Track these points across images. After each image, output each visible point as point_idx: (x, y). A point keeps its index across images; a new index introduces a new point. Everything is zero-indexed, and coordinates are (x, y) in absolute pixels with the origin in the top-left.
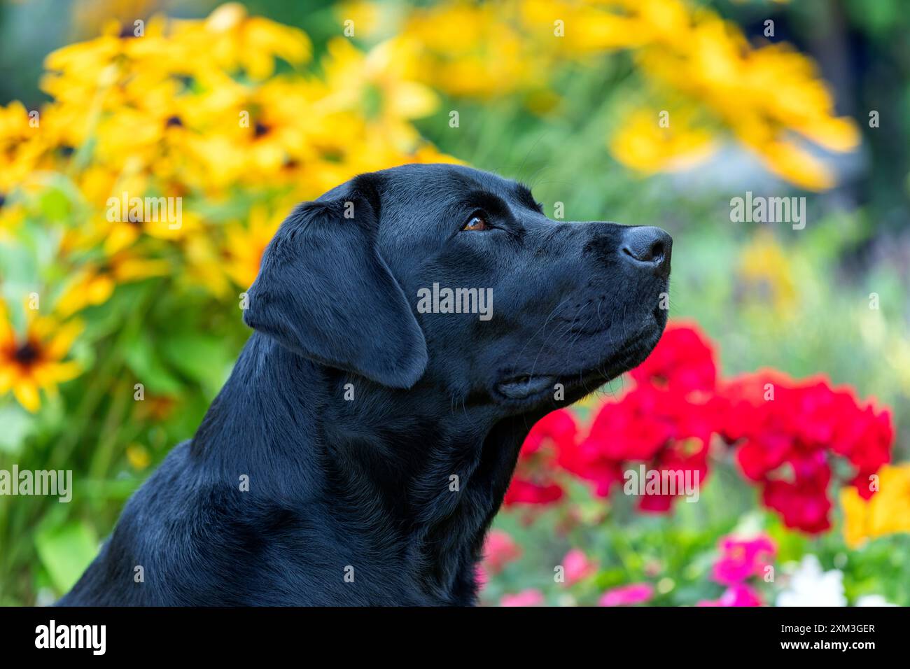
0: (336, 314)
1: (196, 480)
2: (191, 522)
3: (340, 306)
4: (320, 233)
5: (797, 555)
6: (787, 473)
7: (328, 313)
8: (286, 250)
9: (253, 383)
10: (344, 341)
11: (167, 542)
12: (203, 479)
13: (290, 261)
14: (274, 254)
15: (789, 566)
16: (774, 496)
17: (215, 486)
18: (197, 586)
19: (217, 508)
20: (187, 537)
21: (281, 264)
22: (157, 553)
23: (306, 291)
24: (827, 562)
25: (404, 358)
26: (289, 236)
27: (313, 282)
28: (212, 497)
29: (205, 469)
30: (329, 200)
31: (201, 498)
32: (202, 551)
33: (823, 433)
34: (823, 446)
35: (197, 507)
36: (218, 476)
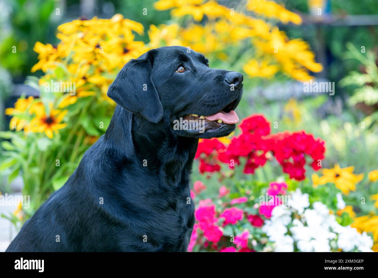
0: (136, 96)
1: (105, 146)
2: (101, 161)
3: (137, 94)
4: (135, 70)
5: (294, 189)
6: (291, 160)
7: (133, 96)
8: (123, 74)
9: (120, 116)
10: (137, 105)
11: (94, 167)
12: (106, 146)
13: (124, 78)
14: (120, 75)
15: (292, 192)
16: (286, 168)
17: (110, 149)
18: (101, 181)
19: (110, 156)
20: (100, 165)
21: (121, 78)
22: (90, 171)
23: (127, 88)
24: (305, 191)
25: (156, 113)
26: (125, 70)
27: (130, 85)
28: (109, 152)
29: (108, 143)
30: (140, 59)
31: (106, 152)
32: (105, 170)
33: (303, 147)
34: (303, 152)
35: (104, 155)
36: (112, 146)
